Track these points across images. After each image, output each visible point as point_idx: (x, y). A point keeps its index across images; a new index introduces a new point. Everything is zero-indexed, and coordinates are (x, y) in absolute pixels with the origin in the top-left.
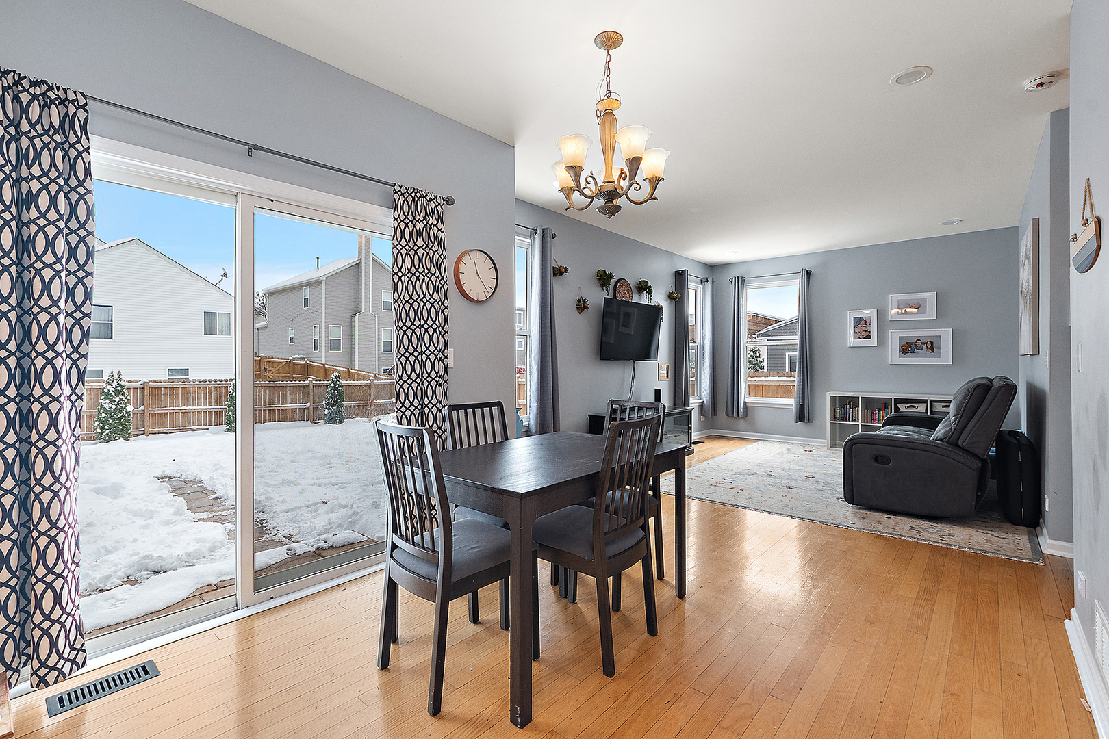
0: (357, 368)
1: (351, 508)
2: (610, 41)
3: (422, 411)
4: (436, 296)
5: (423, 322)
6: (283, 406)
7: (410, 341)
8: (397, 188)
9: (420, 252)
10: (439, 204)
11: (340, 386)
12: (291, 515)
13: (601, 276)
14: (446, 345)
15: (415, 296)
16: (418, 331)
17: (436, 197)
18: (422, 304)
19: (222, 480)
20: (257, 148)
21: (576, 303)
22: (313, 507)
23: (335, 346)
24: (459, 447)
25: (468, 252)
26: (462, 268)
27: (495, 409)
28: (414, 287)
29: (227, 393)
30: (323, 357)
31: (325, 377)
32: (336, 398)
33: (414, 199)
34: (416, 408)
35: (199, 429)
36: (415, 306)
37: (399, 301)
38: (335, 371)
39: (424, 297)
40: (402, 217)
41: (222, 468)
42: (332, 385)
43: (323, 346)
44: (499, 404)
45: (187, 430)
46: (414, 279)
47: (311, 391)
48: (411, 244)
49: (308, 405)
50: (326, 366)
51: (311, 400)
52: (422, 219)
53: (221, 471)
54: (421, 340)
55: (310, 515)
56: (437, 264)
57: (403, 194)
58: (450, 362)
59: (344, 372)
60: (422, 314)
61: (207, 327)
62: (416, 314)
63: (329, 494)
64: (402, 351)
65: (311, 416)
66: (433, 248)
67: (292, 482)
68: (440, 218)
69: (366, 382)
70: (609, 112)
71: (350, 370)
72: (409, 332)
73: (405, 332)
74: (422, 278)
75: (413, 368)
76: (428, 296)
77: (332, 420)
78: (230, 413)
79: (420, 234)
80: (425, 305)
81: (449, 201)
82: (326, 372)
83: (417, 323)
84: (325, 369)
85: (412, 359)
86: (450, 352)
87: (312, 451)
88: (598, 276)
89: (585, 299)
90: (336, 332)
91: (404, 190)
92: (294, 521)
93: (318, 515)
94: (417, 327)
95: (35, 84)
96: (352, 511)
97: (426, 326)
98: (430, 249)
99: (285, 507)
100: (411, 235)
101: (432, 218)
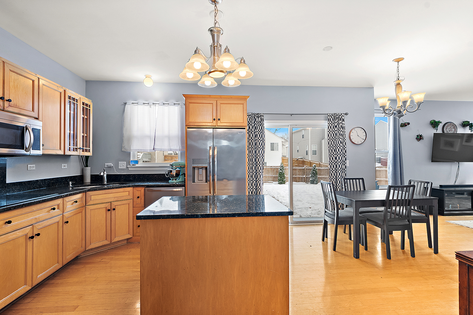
0: (323, 162)
1: (318, 210)
2: (398, 60)
3: (336, 179)
4: (341, 145)
5: (336, 153)
6: (296, 176)
7: (333, 159)
8: (329, 115)
9: (336, 132)
10: (343, 116)
11: (316, 170)
12: (300, 209)
13: (432, 123)
14: (346, 159)
15: (334, 145)
16: (335, 156)
17: (341, 114)
18: (336, 147)
19: (280, 197)
20: (293, 114)
21: (416, 137)
22: (306, 208)
23: (314, 153)
24: (347, 190)
25: (354, 128)
26: (352, 134)
27: (361, 180)
28: (334, 143)
29: (278, 171)
30: (310, 158)
31: (311, 166)
32: (315, 173)
33: (334, 117)
34: (335, 178)
35: (270, 182)
36: (334, 148)
37: (330, 147)
38: (314, 163)
39: (337, 145)
40: (331, 122)
41: (280, 194)
42: (313, 169)
43: (310, 153)
44: (363, 179)
45: (267, 182)
46: (334, 140)
47: (305, 171)
48: (333, 130)
49: (304, 176)
50: (311, 161)
51: (305, 174)
52: (337, 122)
53: (279, 195)
54: (336, 158)
55: (306, 211)
56: (342, 135)
57: (331, 116)
58: (348, 164)
59: (318, 164)
60: (336, 151)
61: (272, 148)
62: (334, 151)
63: (312, 206)
64: (330, 161)
65: (306, 181)
66: (340, 130)
67: (300, 201)
68: (343, 120)
69: (327, 168)
70: (399, 84)
71: (320, 163)
72: (332, 156)
73: (331, 156)
74: (336, 140)
75: (333, 166)
76: (338, 145)
77: (313, 182)
78: (279, 178)
79: (336, 127)
80: (337, 147)
81: (346, 114)
82: (311, 164)
83: (335, 153)
84: (311, 163)
85: (333, 164)
86: (347, 161)
87: (306, 192)
88: (430, 123)
89: (421, 135)
90: (315, 148)
91: (331, 115)
92: (301, 211)
93: (308, 211)
94: (335, 154)
95: (257, 114)
96: (319, 211)
97: (337, 154)
98: (339, 130)
99: (298, 207)
100: (333, 127)
101: (340, 121)
